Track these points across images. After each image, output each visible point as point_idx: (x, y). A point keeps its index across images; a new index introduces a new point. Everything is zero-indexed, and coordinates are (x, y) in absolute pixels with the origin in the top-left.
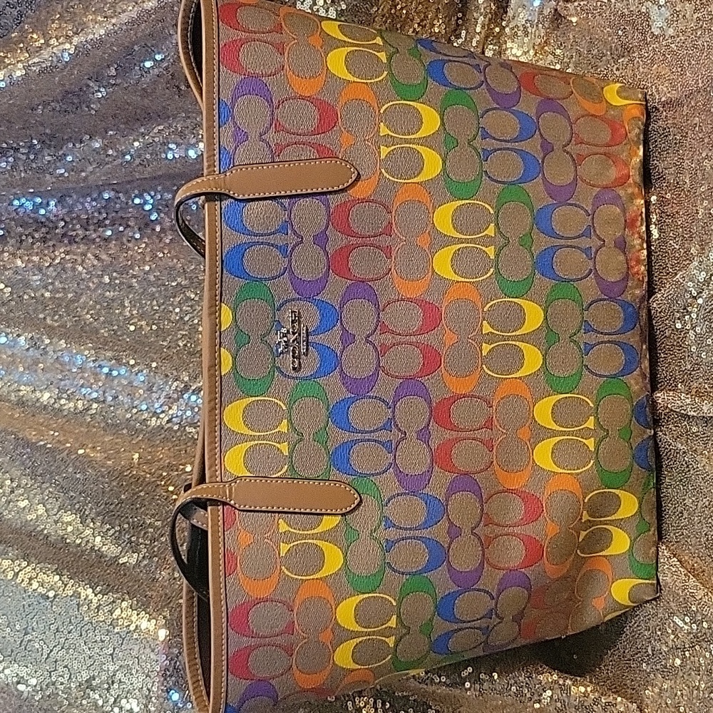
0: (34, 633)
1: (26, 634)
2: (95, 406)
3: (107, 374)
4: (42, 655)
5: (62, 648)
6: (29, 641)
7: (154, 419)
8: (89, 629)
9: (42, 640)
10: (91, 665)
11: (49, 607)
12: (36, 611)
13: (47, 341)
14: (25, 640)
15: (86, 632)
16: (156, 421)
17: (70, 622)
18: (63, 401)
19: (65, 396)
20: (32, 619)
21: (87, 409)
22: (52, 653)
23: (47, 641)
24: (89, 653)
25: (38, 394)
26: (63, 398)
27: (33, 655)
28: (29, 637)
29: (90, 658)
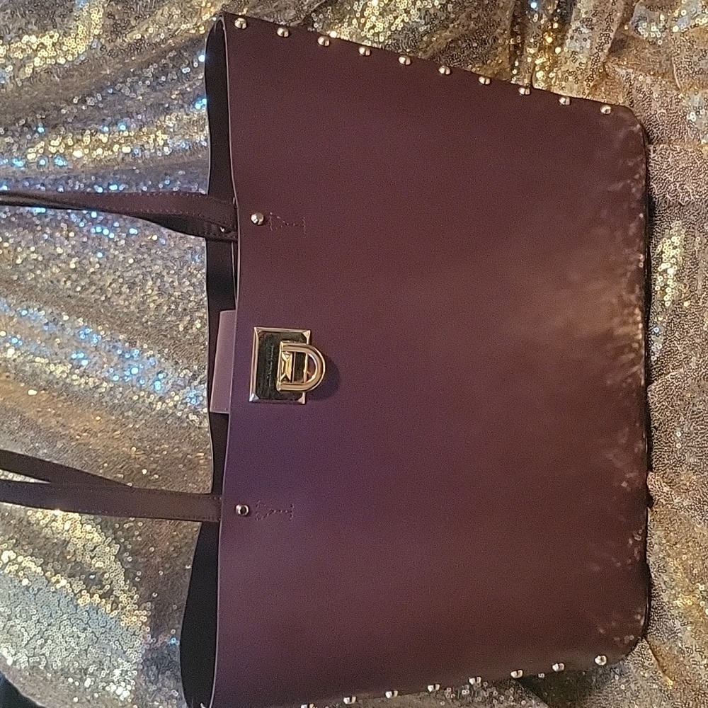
0: (16, 620)
1: (9, 620)
2: (105, 384)
3: (120, 355)
4: (22, 640)
5: (41, 637)
6: (12, 626)
7: (160, 403)
8: (67, 625)
9: (24, 627)
10: (66, 657)
11: (33, 599)
12: (20, 601)
13: (66, 318)
14: (8, 624)
15: (65, 626)
16: (161, 406)
17: (51, 616)
18: (75, 377)
19: (77, 371)
20: (15, 607)
21: (97, 387)
22: (32, 640)
23: (28, 629)
24: (65, 645)
25: (52, 367)
26: (75, 374)
27: (14, 639)
28: (11, 623)
29: (66, 650)
